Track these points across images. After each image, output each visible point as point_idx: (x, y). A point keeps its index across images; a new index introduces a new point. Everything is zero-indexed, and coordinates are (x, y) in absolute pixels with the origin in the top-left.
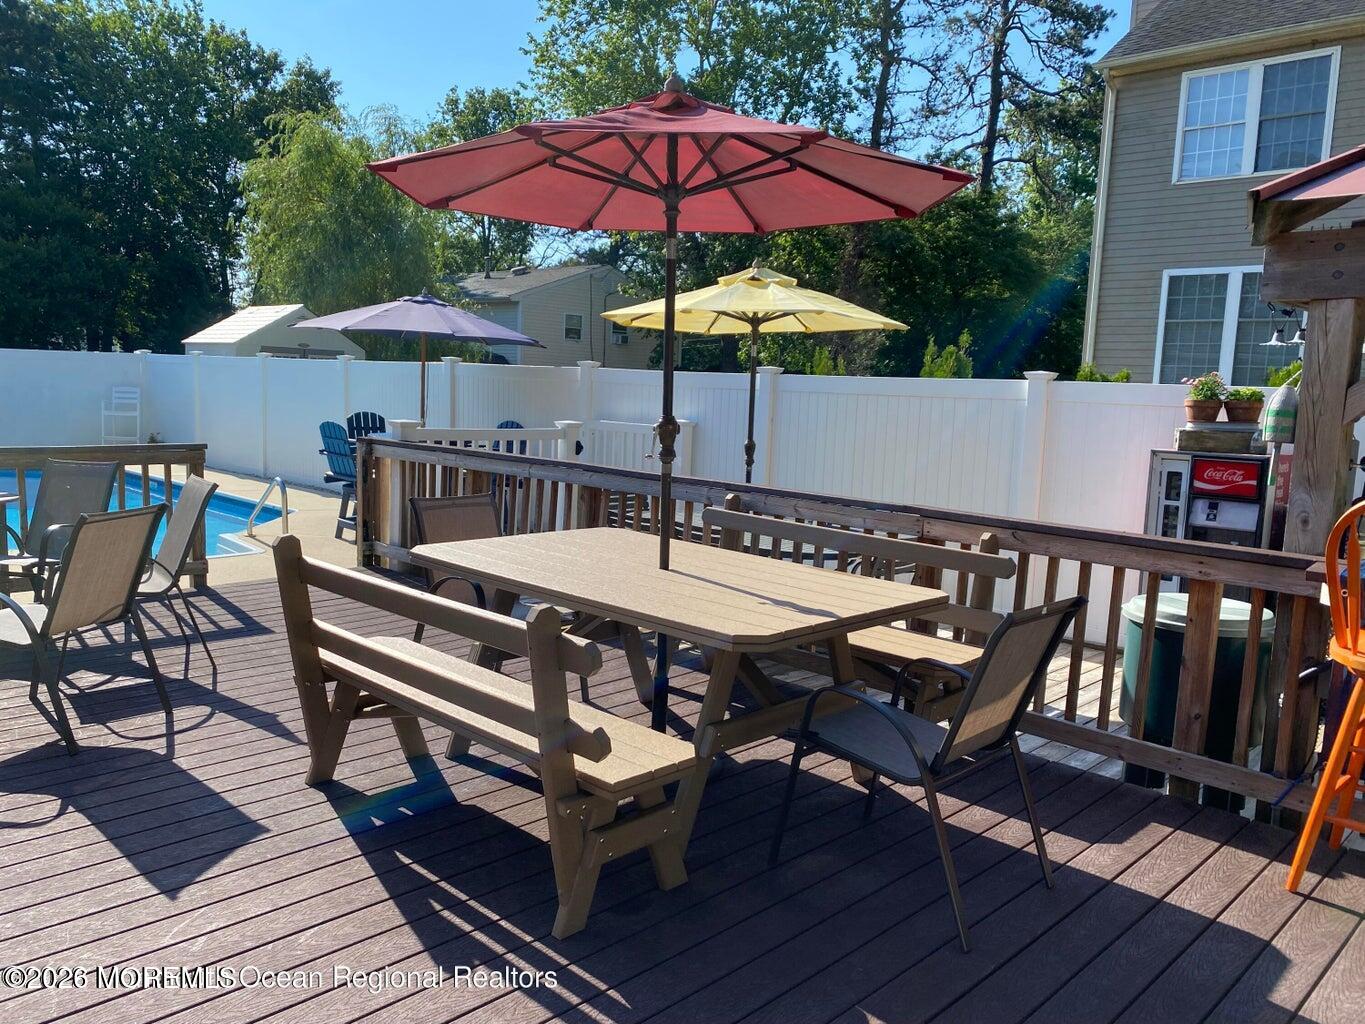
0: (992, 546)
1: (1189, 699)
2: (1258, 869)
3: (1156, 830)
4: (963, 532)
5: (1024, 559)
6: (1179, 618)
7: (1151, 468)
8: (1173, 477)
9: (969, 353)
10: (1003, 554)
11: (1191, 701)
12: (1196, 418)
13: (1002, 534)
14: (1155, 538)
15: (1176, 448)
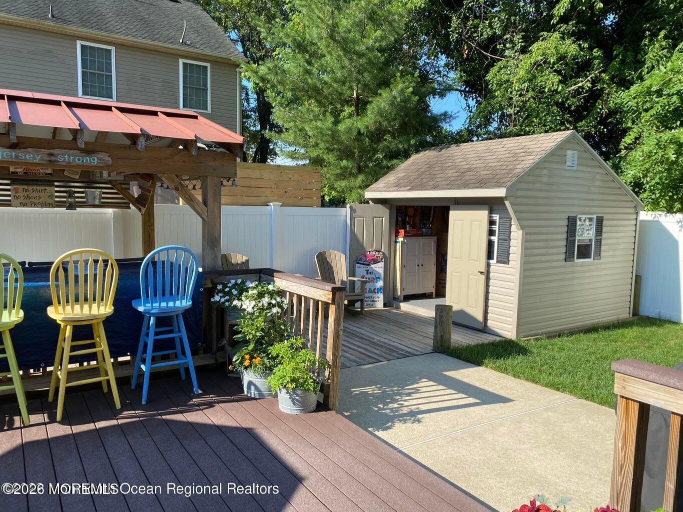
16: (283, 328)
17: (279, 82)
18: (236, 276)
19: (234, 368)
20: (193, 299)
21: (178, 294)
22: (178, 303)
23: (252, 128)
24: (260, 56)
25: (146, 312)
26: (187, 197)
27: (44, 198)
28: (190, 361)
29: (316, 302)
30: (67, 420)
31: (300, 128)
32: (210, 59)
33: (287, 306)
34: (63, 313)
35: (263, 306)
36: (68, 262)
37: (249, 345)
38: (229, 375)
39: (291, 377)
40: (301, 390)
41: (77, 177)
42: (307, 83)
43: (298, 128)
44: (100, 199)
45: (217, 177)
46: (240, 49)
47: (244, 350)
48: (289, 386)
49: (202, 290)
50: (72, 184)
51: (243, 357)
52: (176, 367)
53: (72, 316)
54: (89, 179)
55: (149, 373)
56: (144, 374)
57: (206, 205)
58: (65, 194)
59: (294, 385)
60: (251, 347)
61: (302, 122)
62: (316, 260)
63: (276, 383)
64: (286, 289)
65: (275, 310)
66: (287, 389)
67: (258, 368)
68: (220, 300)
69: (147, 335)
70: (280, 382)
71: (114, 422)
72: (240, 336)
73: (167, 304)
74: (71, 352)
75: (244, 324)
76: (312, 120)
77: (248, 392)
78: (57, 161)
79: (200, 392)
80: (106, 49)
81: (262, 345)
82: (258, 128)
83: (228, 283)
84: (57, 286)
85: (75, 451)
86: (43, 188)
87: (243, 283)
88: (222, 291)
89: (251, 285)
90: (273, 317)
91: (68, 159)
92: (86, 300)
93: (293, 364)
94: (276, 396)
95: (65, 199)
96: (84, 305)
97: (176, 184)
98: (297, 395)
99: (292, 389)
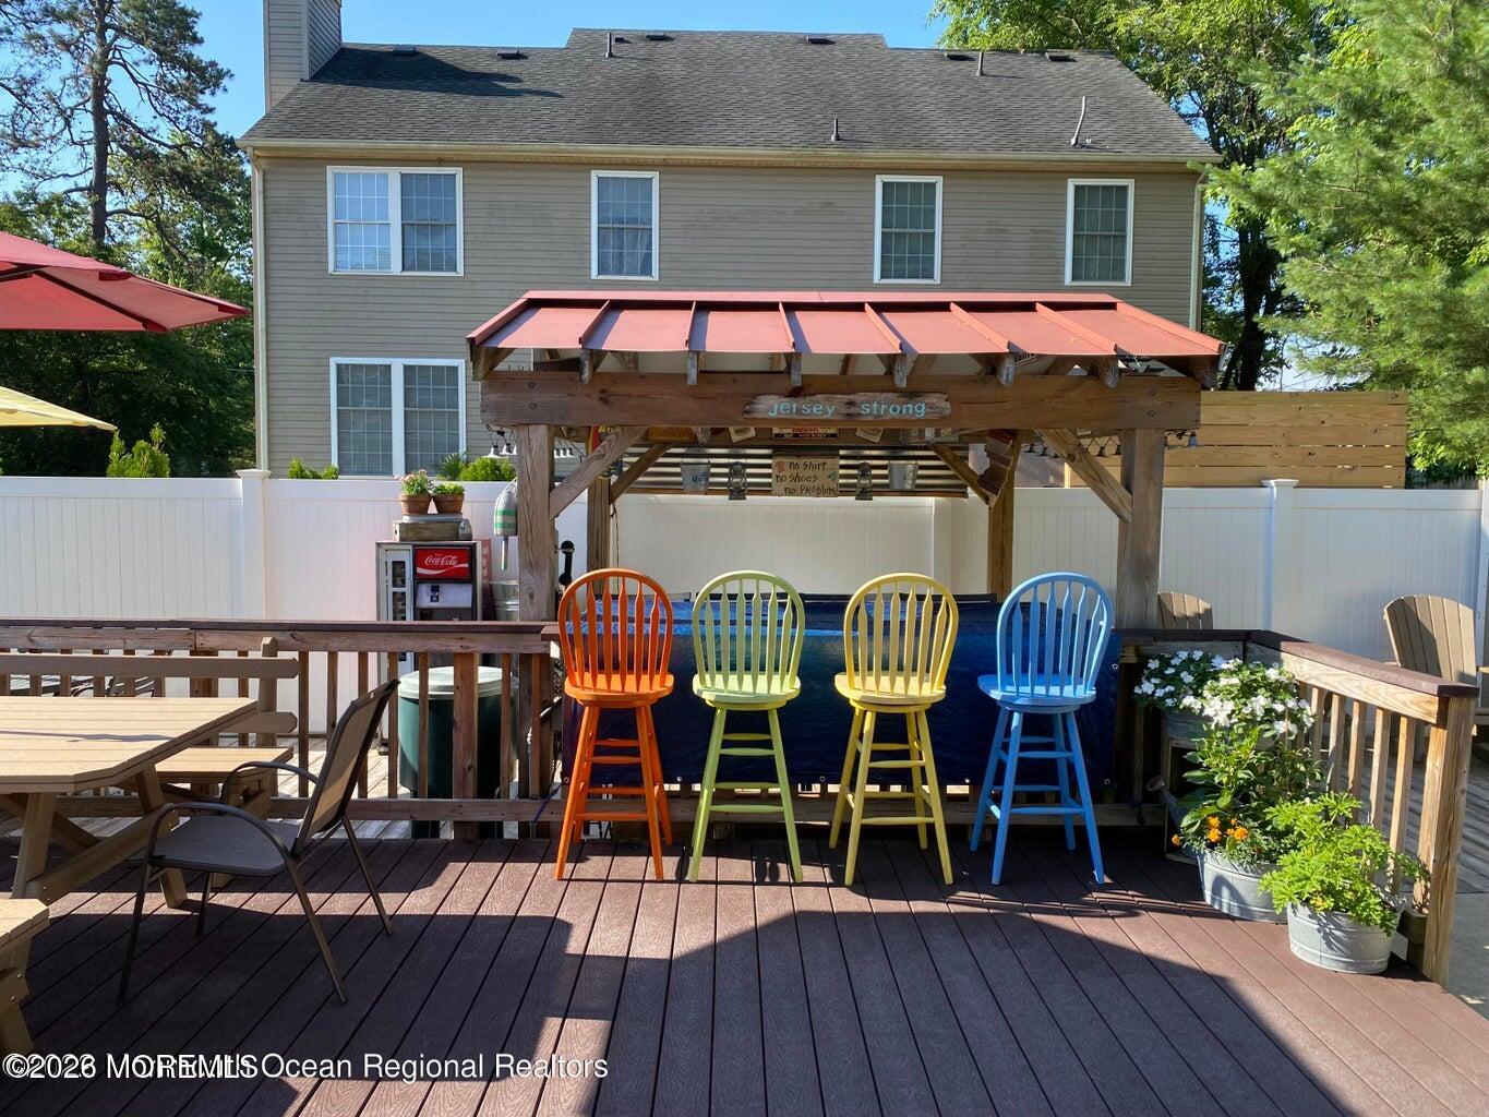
0: (272, 649)
1: (462, 753)
2: (534, 872)
3: (455, 868)
4: (241, 640)
5: (304, 657)
6: (447, 688)
7: (378, 560)
8: (398, 566)
9: (165, 447)
10: (283, 655)
11: (464, 756)
12: (411, 512)
13: (283, 637)
14: (388, 622)
15: (398, 540)
16: (1303, 769)
17: (1302, 201)
18: (1190, 644)
19: (1183, 841)
20: (1098, 685)
21: (1069, 672)
22: (1068, 691)
23: (1224, 307)
24: (1252, 143)
25: (1006, 701)
26: (1092, 473)
27: (823, 479)
28: (1086, 812)
29: (1393, 719)
30: (862, 886)
31: (1352, 299)
32: (1133, 168)
33: (1312, 720)
34: (861, 687)
35: (1253, 713)
36: (874, 597)
37: (1219, 797)
38: (1169, 856)
39: (1322, 882)
40: (1350, 917)
41: (877, 439)
42: (1378, 193)
43: (1347, 300)
44: (914, 480)
45: (1157, 429)
46: (1202, 131)
47: (1207, 808)
48: (1318, 901)
49: (1115, 667)
50: (868, 453)
51: (1204, 822)
52: (1059, 822)
53: (875, 695)
54: (896, 443)
55: (1006, 825)
56: (997, 825)
57: (1128, 488)
58: (856, 472)
59: (1330, 903)
60: (1225, 801)
61: (1360, 286)
62: (1386, 617)
63: (1284, 891)
64: (1312, 682)
65: (1282, 727)
66: (1313, 908)
67: (1241, 850)
68: (1154, 692)
69: (1005, 747)
70: (1295, 888)
71: (941, 907)
72: (1198, 773)
73: (1047, 690)
74: (871, 761)
75: (1210, 748)
76: (1387, 279)
77: (1213, 899)
78: (860, 414)
79: (1107, 880)
80: (926, 184)
81: (1250, 801)
82: (1240, 306)
83: (1173, 658)
84: (855, 639)
85: (879, 942)
86: (820, 461)
87: (1207, 659)
88: (1159, 673)
89: (1225, 666)
90: (1277, 742)
91: (878, 411)
92: (900, 668)
93: (1328, 855)
94: (1282, 920)
95: (855, 481)
96: (898, 678)
97: (1071, 448)
98: (1338, 927)
99: (1325, 910)
